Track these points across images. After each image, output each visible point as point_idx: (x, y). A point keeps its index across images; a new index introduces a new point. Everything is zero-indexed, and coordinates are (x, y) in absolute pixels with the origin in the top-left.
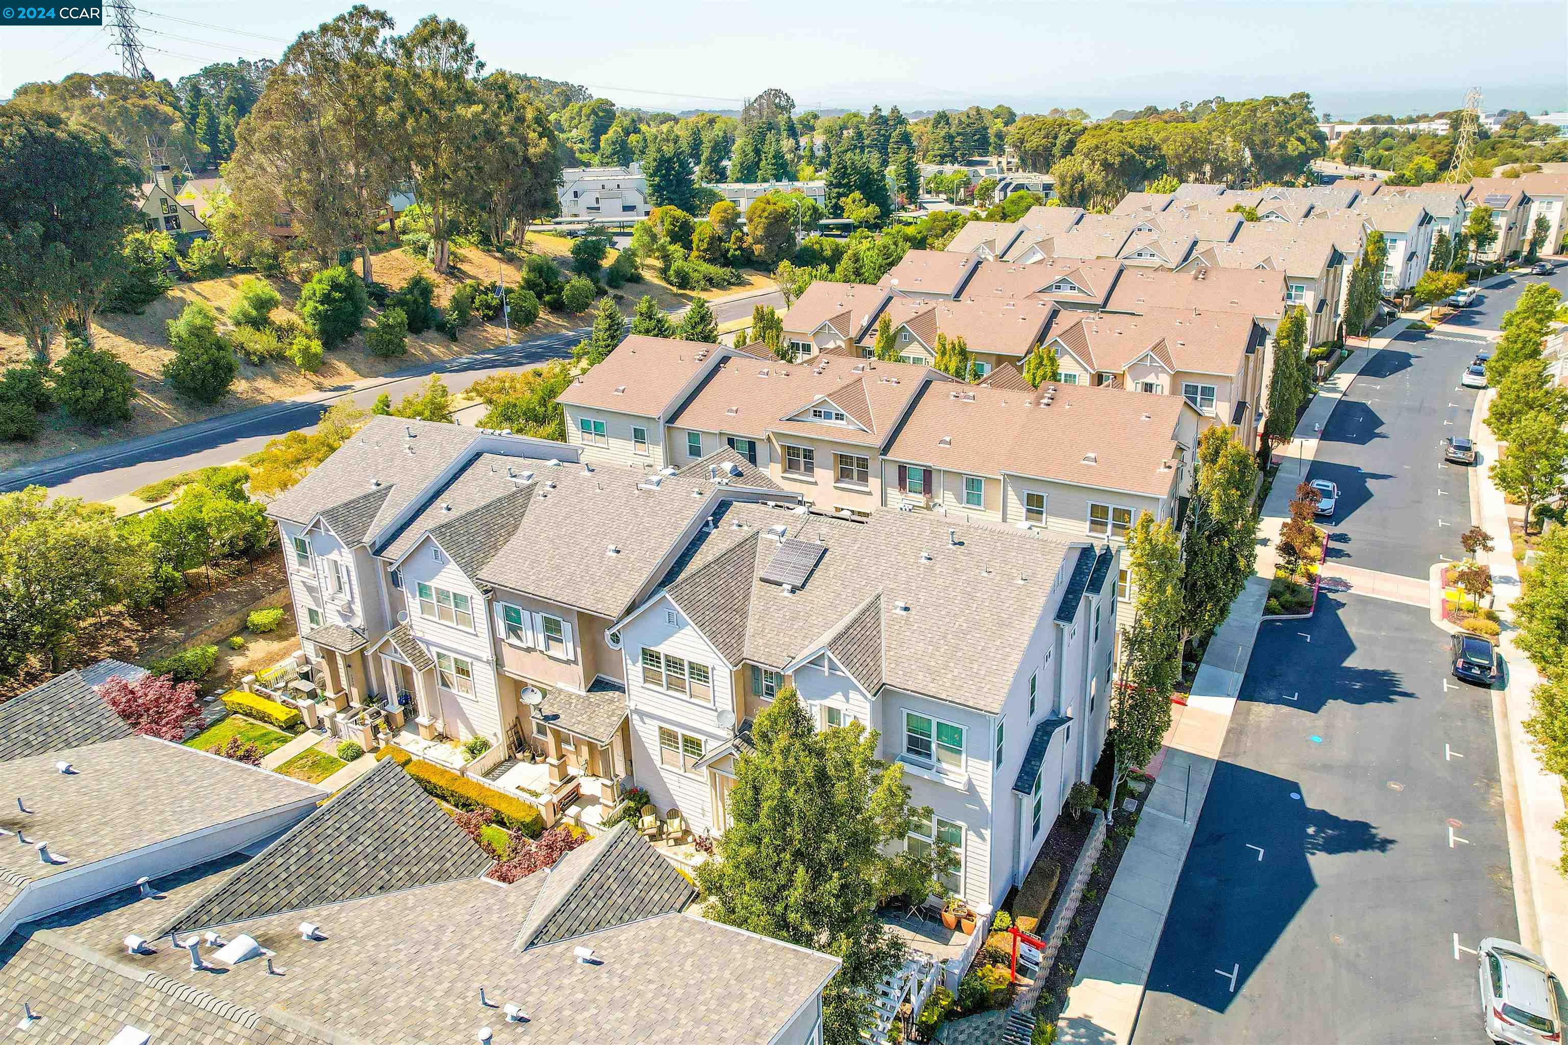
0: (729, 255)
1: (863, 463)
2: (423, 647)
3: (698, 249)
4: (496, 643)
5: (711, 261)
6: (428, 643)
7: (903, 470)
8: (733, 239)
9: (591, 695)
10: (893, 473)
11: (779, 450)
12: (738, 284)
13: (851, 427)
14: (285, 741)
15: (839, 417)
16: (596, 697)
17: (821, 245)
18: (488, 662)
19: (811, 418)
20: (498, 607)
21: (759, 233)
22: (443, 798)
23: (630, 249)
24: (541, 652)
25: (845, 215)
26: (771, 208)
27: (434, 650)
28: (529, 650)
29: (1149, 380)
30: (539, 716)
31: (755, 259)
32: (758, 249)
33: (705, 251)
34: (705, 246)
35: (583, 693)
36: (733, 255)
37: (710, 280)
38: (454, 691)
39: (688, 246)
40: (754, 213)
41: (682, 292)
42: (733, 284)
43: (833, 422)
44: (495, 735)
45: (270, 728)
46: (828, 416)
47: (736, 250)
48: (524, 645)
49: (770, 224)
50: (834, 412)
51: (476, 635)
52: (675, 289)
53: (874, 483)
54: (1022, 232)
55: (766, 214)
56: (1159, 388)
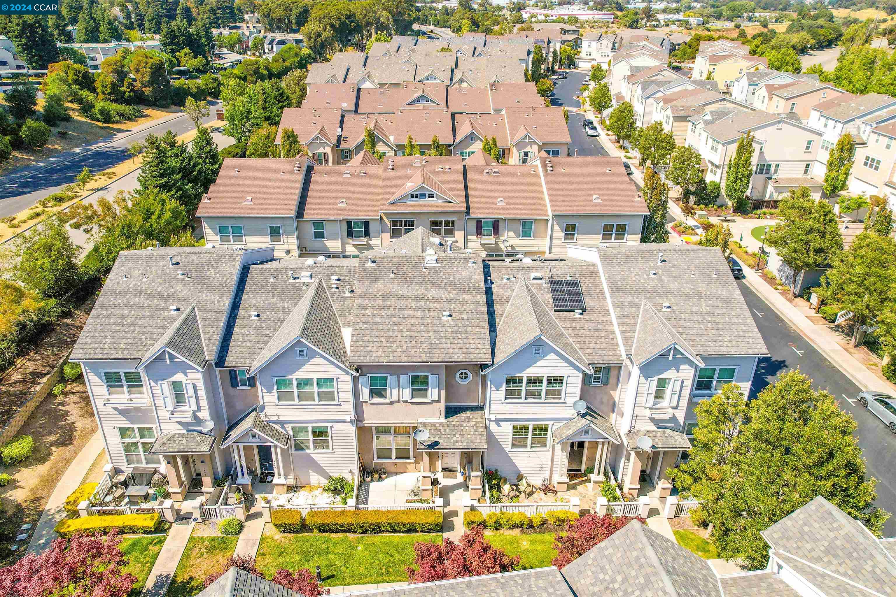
0: (126, 96)
1: (451, 223)
2: (278, 427)
3: (103, 93)
4: (358, 405)
5: (116, 101)
6: (282, 423)
7: (479, 223)
8: (126, 84)
9: (451, 420)
10: (473, 226)
11: (389, 224)
12: (141, 117)
13: (440, 201)
14: (161, 542)
15: (431, 196)
16: (454, 420)
17: (188, 85)
18: (351, 422)
19: (410, 199)
20: (365, 379)
21: (147, 79)
22: (349, 531)
23: (55, 96)
24: (406, 402)
25: (182, 64)
26: (150, 61)
27: (289, 427)
28: (392, 403)
29: (526, 150)
30: (423, 447)
31: (145, 98)
32: (147, 91)
33: (109, 94)
34: (109, 90)
35: (443, 420)
36: (129, 96)
37: (122, 115)
38: (311, 451)
39: (93, 90)
40: (139, 65)
41: (106, 125)
42: (137, 117)
43: (427, 200)
44: (351, 472)
45: (137, 536)
46: (423, 196)
47: (129, 92)
48: (388, 401)
49: (152, 73)
50: (427, 193)
51: (340, 405)
52: (100, 124)
53: (459, 235)
54: (348, 69)
55: (149, 66)
56: (533, 154)
